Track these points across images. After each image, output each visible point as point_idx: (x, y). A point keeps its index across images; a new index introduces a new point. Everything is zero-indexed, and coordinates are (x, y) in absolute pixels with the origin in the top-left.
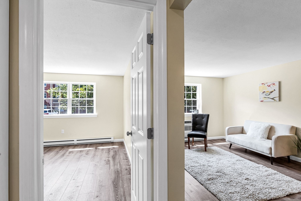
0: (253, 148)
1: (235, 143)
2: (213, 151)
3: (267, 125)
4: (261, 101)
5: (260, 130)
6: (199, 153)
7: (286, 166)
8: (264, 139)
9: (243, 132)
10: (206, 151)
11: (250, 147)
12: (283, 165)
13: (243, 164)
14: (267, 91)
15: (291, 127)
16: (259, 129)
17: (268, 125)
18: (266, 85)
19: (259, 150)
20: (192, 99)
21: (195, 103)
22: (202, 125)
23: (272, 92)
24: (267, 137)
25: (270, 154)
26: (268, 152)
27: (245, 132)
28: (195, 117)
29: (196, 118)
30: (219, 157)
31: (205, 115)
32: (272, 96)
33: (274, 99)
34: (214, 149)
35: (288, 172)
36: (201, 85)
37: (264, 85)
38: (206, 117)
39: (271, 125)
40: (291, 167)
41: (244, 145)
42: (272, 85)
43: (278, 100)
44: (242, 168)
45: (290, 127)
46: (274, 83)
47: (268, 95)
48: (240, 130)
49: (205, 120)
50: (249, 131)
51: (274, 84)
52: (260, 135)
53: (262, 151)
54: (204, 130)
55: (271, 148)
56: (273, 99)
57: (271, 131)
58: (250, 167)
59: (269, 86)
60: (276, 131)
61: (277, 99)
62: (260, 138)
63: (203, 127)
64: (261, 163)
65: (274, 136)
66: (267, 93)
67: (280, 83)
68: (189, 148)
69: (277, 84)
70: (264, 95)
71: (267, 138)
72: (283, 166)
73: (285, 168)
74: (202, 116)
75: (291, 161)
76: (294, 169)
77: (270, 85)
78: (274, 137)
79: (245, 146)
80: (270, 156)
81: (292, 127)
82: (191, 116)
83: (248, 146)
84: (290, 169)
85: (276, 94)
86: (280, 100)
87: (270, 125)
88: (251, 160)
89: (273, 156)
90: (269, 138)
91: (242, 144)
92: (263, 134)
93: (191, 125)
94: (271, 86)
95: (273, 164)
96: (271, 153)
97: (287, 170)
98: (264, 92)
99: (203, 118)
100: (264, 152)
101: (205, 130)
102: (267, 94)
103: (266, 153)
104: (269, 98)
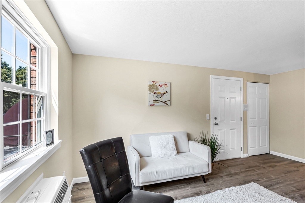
4: (151, 105)
14: (159, 93)
18: (158, 84)
19: (197, 173)
23: (164, 94)
32: (164, 99)
33: (166, 103)
37: (156, 83)
43: (170, 105)
46: (166, 84)
47: (159, 97)
51: (166, 85)
53: (201, 172)
56: (164, 102)
59: (160, 86)
60: (177, 141)
69: (169, 86)
77: (162, 85)
85: (167, 97)
94: (163, 86)
98: (155, 93)
100: (203, 172)
104: (160, 101)
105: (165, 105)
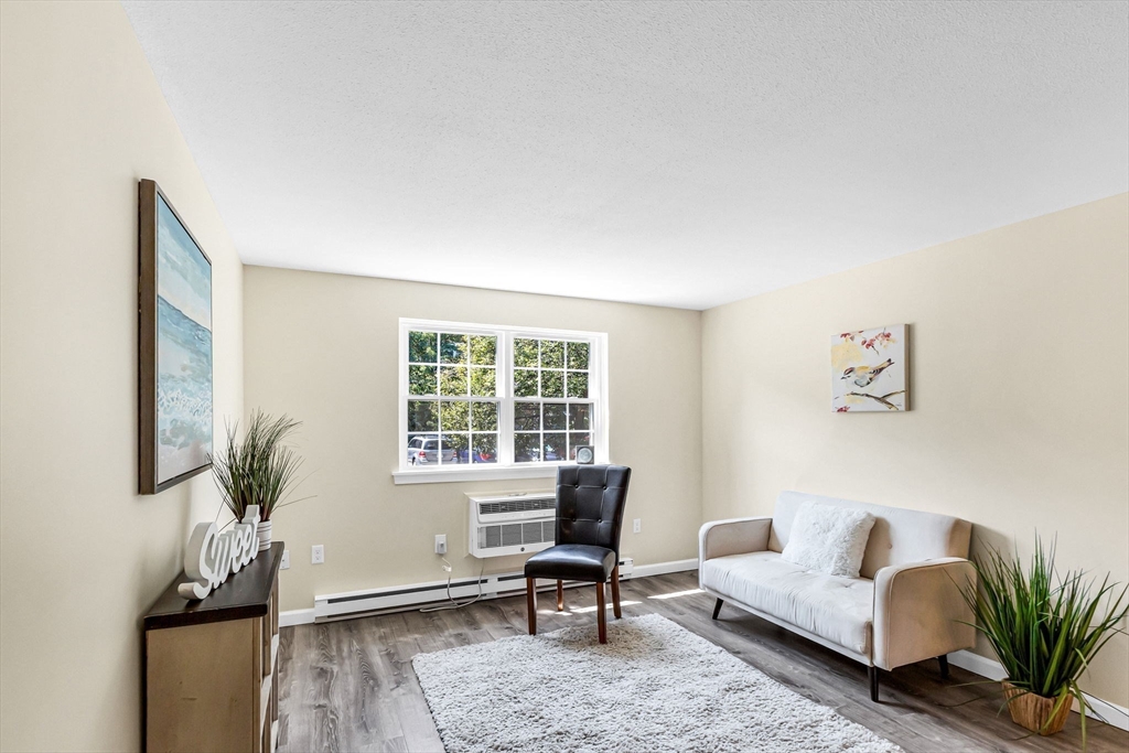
0: (799, 623)
1: (733, 595)
2: (639, 635)
3: (859, 514)
4: (840, 410)
5: (831, 537)
6: (569, 656)
7: (931, 702)
8: (845, 579)
9: (773, 544)
10: (603, 639)
11: (788, 619)
12: (921, 697)
13: (752, 707)
14: (863, 368)
15: (952, 522)
16: (829, 534)
17: (864, 516)
18: (859, 339)
19: (824, 635)
20: (567, 399)
21: (581, 415)
22: (598, 518)
23: (881, 369)
24: (859, 568)
25: (865, 653)
26: (859, 645)
27: (778, 543)
28: (569, 479)
29: (576, 483)
30: (654, 673)
31: (614, 471)
32: (878, 388)
33: (888, 400)
34: (647, 625)
35: (938, 739)
36: (605, 336)
37: (852, 339)
38: (618, 479)
39: (877, 513)
40: (950, 710)
41: (765, 608)
42: (880, 338)
43: (903, 408)
44: (743, 736)
45: (947, 526)
46: (886, 332)
47: (865, 382)
48: (759, 534)
49: (610, 492)
50: (794, 542)
51: (888, 336)
52: (831, 558)
53: (837, 640)
54: (607, 540)
55: (870, 627)
56: (882, 400)
57: (874, 539)
58: (776, 724)
59: (869, 345)
60: (895, 544)
61: (900, 400)
62: (830, 572)
63: (603, 525)
64: (831, 693)
65: (884, 569)
66: (860, 373)
67: (909, 330)
68: (533, 631)
69: (899, 337)
70: (848, 385)
71: (860, 572)
72: (920, 705)
73: (926, 717)
74: (599, 477)
75: (951, 671)
76: (964, 717)
77: (872, 340)
78: (884, 574)
79: (770, 610)
80: (866, 661)
81: (958, 525)
82: (555, 475)
83: (782, 615)
84: (950, 719)
85: (893, 380)
86: (910, 406)
87: (869, 515)
88: (792, 678)
89: (879, 662)
90: (866, 573)
91: (757, 605)
92: (845, 555)
93: (550, 514)
94: (876, 344)
95: (881, 698)
96: (870, 651)
97: (936, 727)
98: (851, 370)
99: (604, 486)
100: (843, 643)
101: (611, 543)
102: (863, 377)
103: (851, 647)
104: (867, 395)
105: (884, 407)
